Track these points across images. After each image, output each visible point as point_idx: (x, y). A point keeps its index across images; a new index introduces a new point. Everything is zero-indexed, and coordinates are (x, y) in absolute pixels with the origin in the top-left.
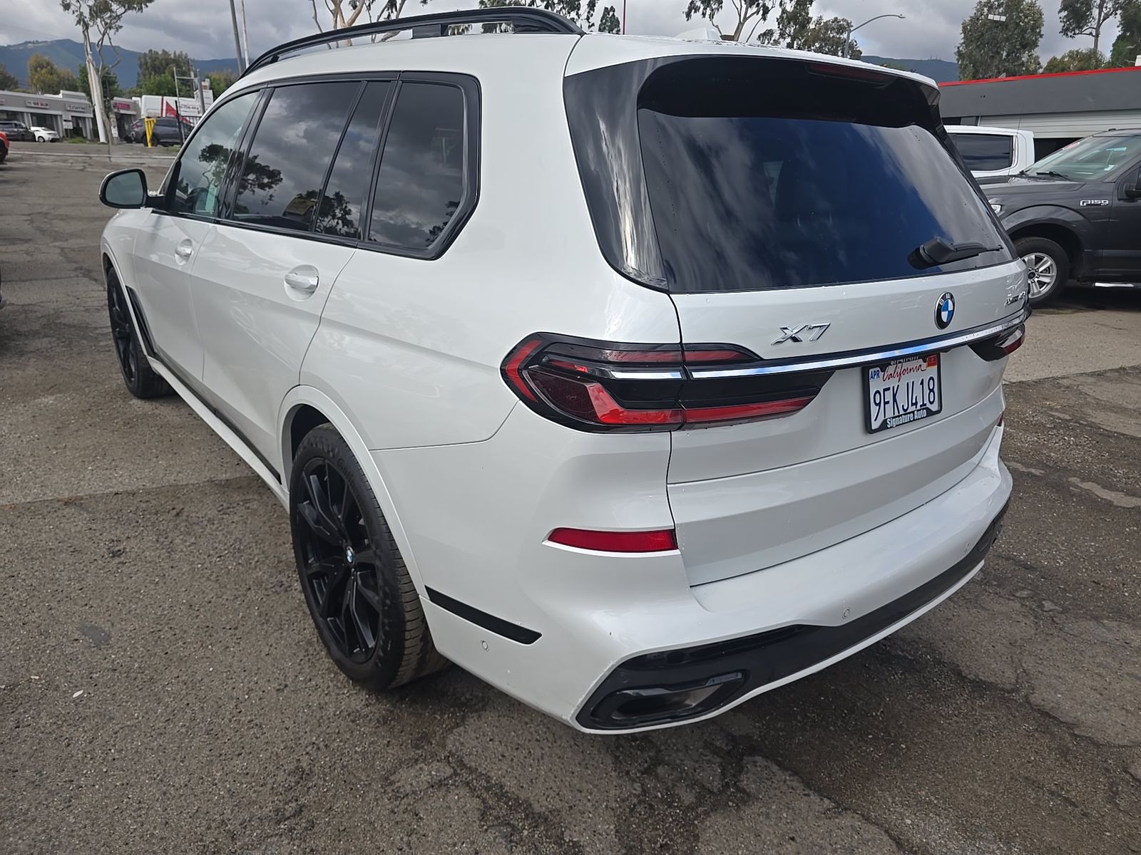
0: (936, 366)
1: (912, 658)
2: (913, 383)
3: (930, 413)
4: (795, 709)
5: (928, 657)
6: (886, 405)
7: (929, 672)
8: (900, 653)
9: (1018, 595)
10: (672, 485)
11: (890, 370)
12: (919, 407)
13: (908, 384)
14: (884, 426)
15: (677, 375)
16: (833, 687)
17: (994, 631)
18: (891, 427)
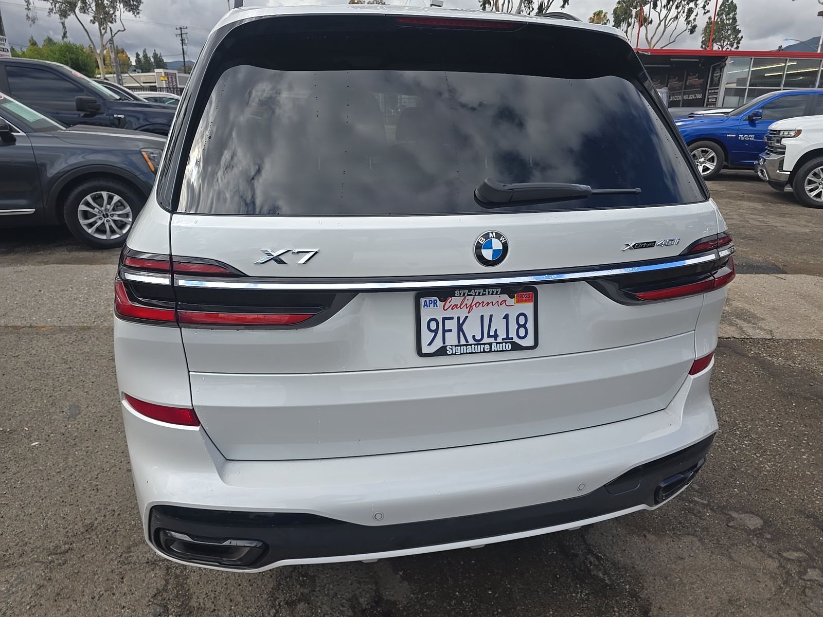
0: (532, 304)
1: (609, 583)
2: (491, 316)
3: (516, 347)
4: (457, 593)
5: (627, 587)
6: (447, 334)
7: (616, 601)
8: (601, 575)
9: (785, 554)
10: (194, 373)
11: (456, 300)
12: (499, 340)
13: (482, 317)
14: (442, 352)
15: (165, 281)
16: (509, 586)
17: (721, 583)
18: (452, 354)
